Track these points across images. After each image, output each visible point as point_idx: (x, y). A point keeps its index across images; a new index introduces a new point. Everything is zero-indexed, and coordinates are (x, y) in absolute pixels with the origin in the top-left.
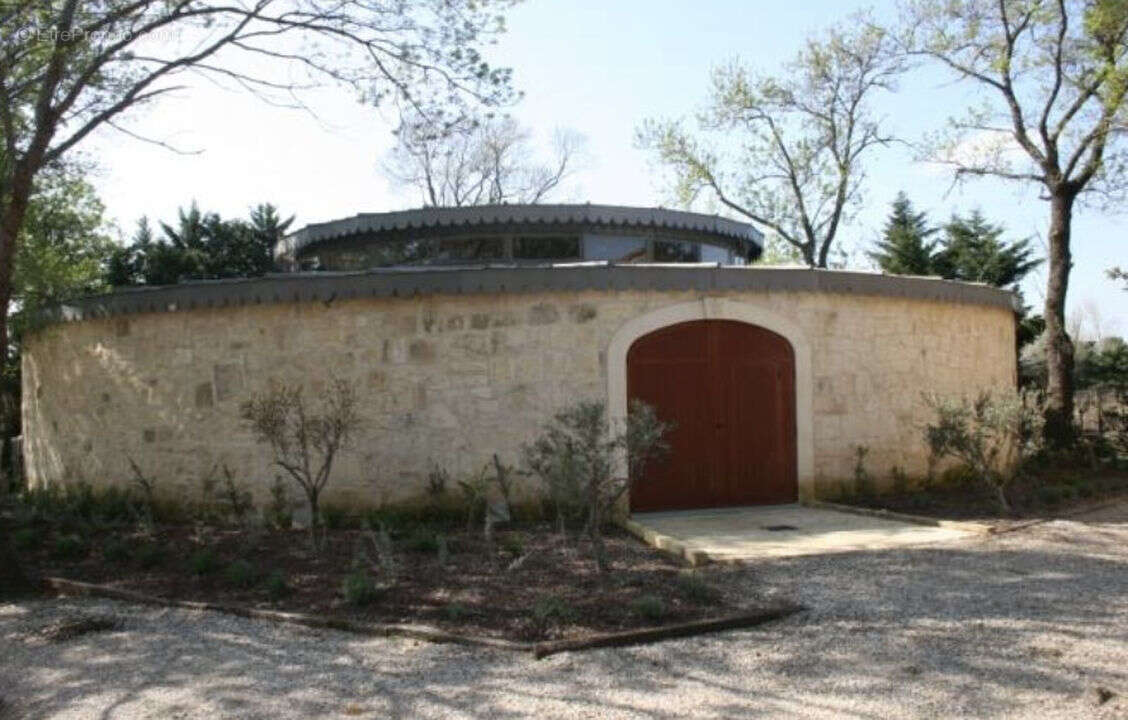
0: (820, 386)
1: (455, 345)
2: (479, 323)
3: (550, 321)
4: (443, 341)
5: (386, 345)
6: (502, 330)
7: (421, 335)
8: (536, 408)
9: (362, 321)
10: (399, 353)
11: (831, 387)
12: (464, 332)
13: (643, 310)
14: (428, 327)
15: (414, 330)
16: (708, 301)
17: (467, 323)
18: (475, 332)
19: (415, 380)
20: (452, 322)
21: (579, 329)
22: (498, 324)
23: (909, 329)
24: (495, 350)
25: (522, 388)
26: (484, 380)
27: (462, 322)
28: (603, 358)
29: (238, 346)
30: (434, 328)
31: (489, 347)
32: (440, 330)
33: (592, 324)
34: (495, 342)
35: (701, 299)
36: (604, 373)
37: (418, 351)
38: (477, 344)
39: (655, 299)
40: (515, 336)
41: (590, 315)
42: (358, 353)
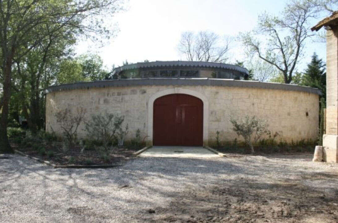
0: (212, 113)
1: (114, 100)
2: (119, 94)
3: (134, 94)
4: (111, 99)
5: (99, 100)
6: (124, 96)
7: (106, 97)
8: (131, 117)
9: (95, 93)
10: (102, 102)
11: (215, 114)
12: (115, 96)
13: (158, 91)
14: (108, 95)
15: (105, 96)
16: (176, 88)
17: (116, 94)
18: (118, 97)
19: (105, 108)
20: (113, 94)
21: (141, 96)
22: (123, 94)
23: (247, 97)
24: (122, 102)
25: (128, 111)
26: (119, 109)
27: (115, 94)
28: (147, 104)
29: (72, 99)
30: (109, 95)
31: (121, 101)
32: (110, 96)
33: (145, 94)
34: (122, 99)
35: (174, 88)
36: (147, 108)
37: (106, 101)
38: (118, 100)
39: (161, 88)
40: (127, 98)
41: (144, 92)
42: (94, 102)
